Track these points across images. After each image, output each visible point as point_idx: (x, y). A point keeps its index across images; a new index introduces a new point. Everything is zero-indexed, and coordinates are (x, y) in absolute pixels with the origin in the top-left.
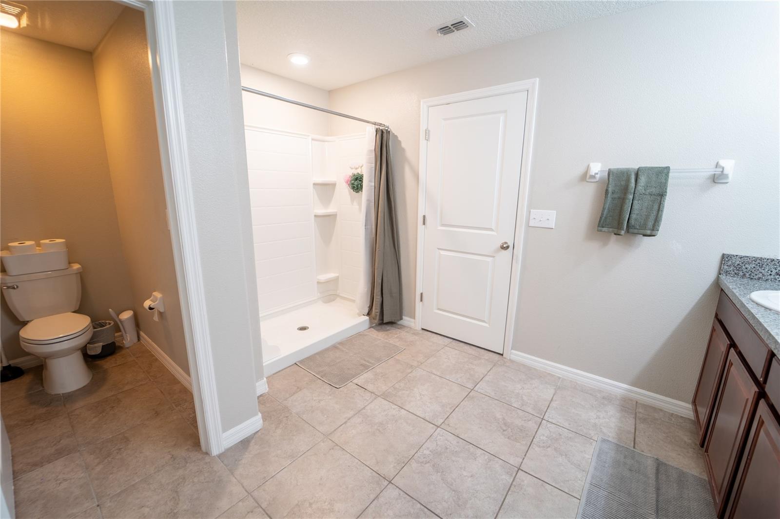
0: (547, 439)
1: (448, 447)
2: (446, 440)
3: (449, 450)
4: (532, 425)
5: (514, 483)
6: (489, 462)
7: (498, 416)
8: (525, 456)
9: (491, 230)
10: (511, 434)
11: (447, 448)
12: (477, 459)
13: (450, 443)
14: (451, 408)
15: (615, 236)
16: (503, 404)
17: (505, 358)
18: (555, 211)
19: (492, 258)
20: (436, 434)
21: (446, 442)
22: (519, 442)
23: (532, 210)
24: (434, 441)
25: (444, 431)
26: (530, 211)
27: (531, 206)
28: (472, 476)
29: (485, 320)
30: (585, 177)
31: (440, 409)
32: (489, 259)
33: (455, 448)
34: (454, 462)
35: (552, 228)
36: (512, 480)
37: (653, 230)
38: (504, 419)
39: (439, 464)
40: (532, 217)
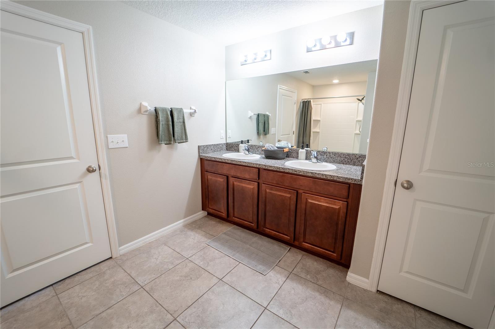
0: (202, 262)
1: (197, 315)
2: (190, 315)
3: (200, 315)
4: (190, 265)
5: (230, 284)
6: (214, 293)
7: (178, 278)
8: (213, 275)
9: (71, 158)
10: (195, 276)
11: (199, 316)
12: (211, 299)
13: (194, 313)
14: (157, 307)
15: (165, 145)
16: (167, 273)
17: (116, 258)
18: (126, 135)
19: (78, 184)
20: (183, 322)
21: (192, 315)
22: (202, 274)
23: (108, 136)
24: (189, 324)
25: (181, 315)
26: (107, 137)
27: (106, 133)
28: (223, 304)
29: (87, 241)
30: (139, 111)
31: (154, 315)
32: (77, 186)
33: (199, 311)
34: (211, 313)
35: (127, 147)
36: (227, 285)
37: (186, 139)
38: (181, 276)
39: (212, 324)
40: (110, 141)
